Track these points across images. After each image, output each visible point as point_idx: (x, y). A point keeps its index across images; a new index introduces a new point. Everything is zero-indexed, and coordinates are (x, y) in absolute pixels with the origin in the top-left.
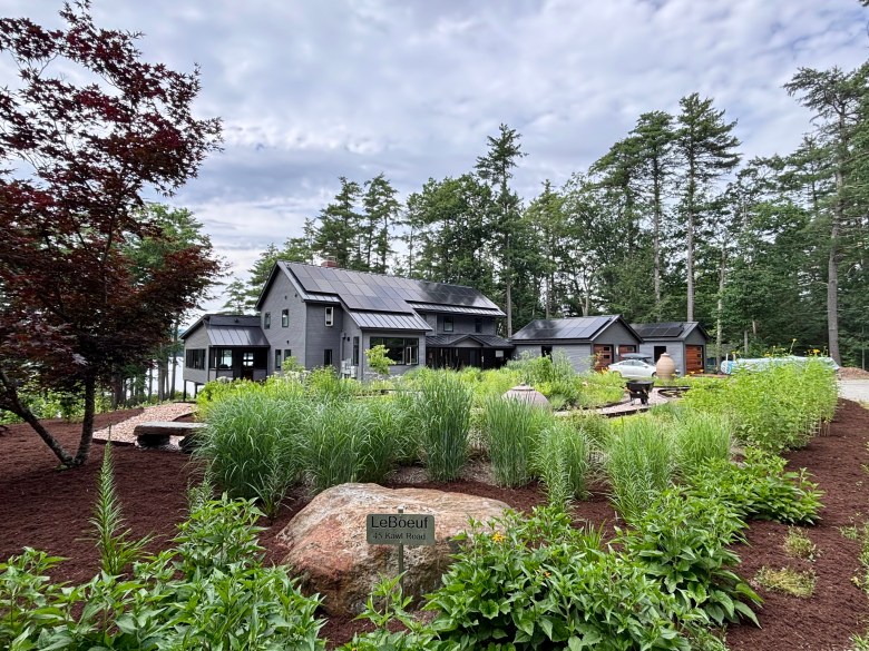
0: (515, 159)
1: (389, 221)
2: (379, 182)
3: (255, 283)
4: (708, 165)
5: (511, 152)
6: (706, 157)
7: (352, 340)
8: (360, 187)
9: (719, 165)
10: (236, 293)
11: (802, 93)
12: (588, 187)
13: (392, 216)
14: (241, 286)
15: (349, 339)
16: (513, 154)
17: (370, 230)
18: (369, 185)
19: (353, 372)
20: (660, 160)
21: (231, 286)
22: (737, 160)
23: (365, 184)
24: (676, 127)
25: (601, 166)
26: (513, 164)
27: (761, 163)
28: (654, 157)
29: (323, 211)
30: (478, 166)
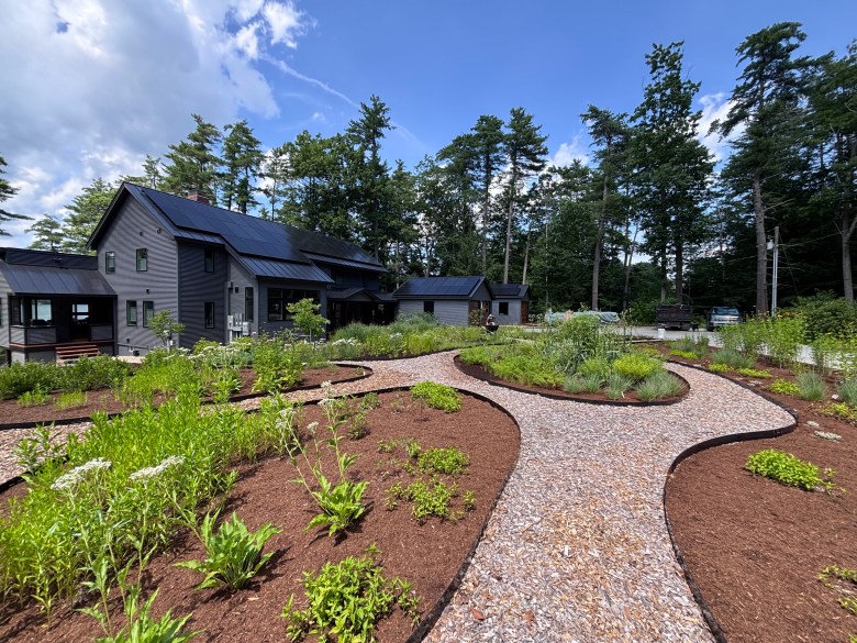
0: (384, 130)
1: (250, 173)
2: (241, 129)
3: (75, 221)
4: (524, 166)
5: (381, 123)
6: (524, 160)
7: (243, 293)
8: (219, 131)
9: (532, 167)
10: (47, 233)
11: (590, 123)
12: (435, 170)
13: (254, 168)
14: (54, 225)
15: (237, 290)
16: (383, 126)
17: (231, 177)
18: (230, 131)
19: (245, 329)
20: (492, 156)
21: (39, 223)
22: (543, 166)
23: (226, 128)
24: (506, 131)
25: (444, 154)
26: (382, 134)
27: (555, 171)
28: (487, 153)
29: (173, 148)
30: (349, 130)
